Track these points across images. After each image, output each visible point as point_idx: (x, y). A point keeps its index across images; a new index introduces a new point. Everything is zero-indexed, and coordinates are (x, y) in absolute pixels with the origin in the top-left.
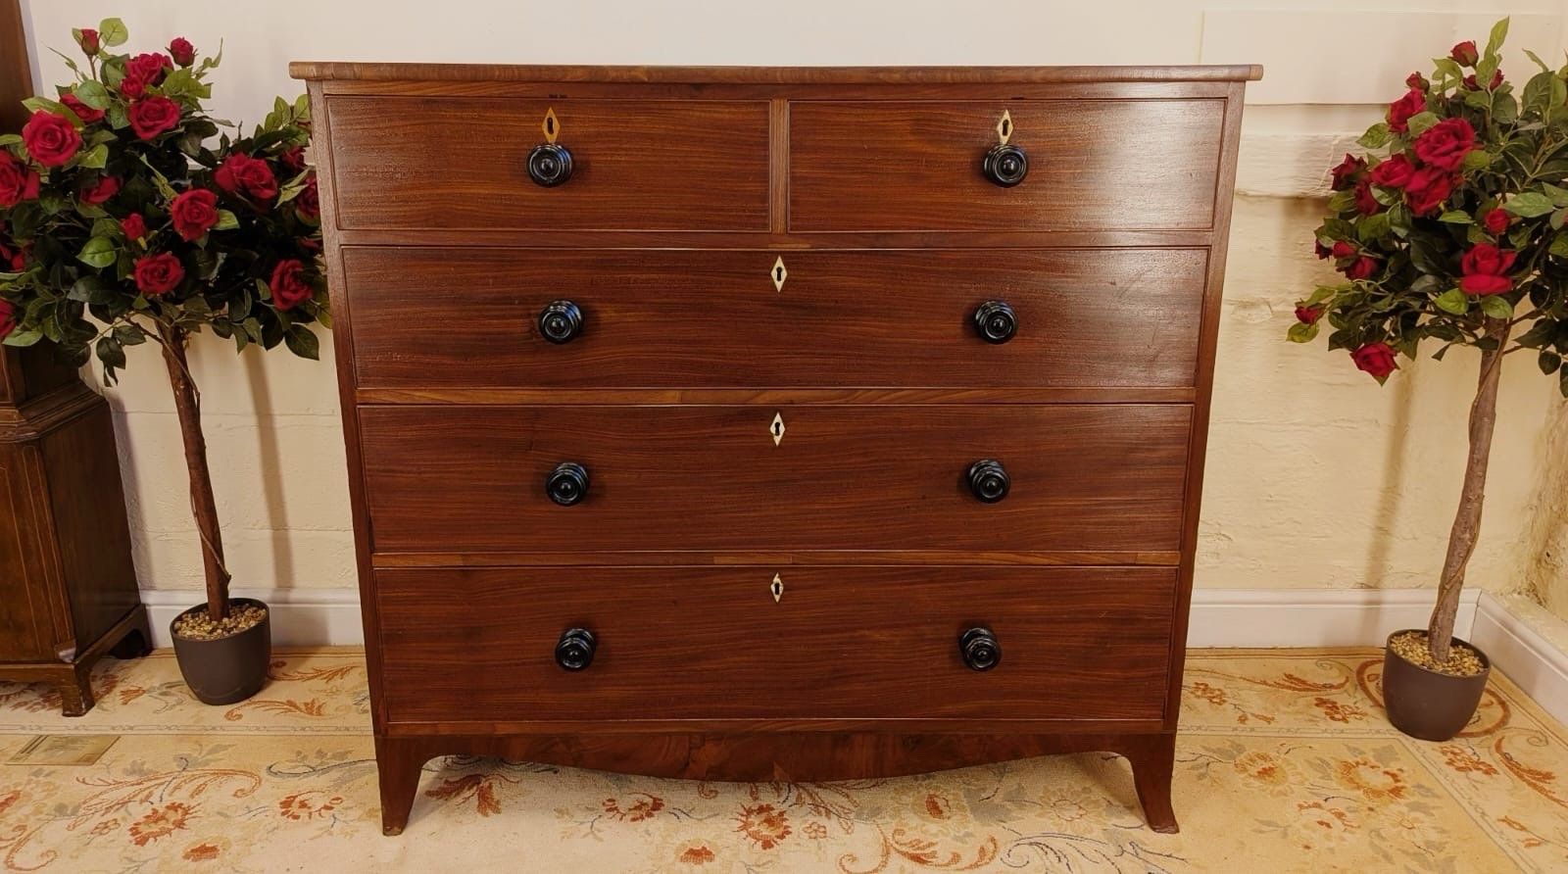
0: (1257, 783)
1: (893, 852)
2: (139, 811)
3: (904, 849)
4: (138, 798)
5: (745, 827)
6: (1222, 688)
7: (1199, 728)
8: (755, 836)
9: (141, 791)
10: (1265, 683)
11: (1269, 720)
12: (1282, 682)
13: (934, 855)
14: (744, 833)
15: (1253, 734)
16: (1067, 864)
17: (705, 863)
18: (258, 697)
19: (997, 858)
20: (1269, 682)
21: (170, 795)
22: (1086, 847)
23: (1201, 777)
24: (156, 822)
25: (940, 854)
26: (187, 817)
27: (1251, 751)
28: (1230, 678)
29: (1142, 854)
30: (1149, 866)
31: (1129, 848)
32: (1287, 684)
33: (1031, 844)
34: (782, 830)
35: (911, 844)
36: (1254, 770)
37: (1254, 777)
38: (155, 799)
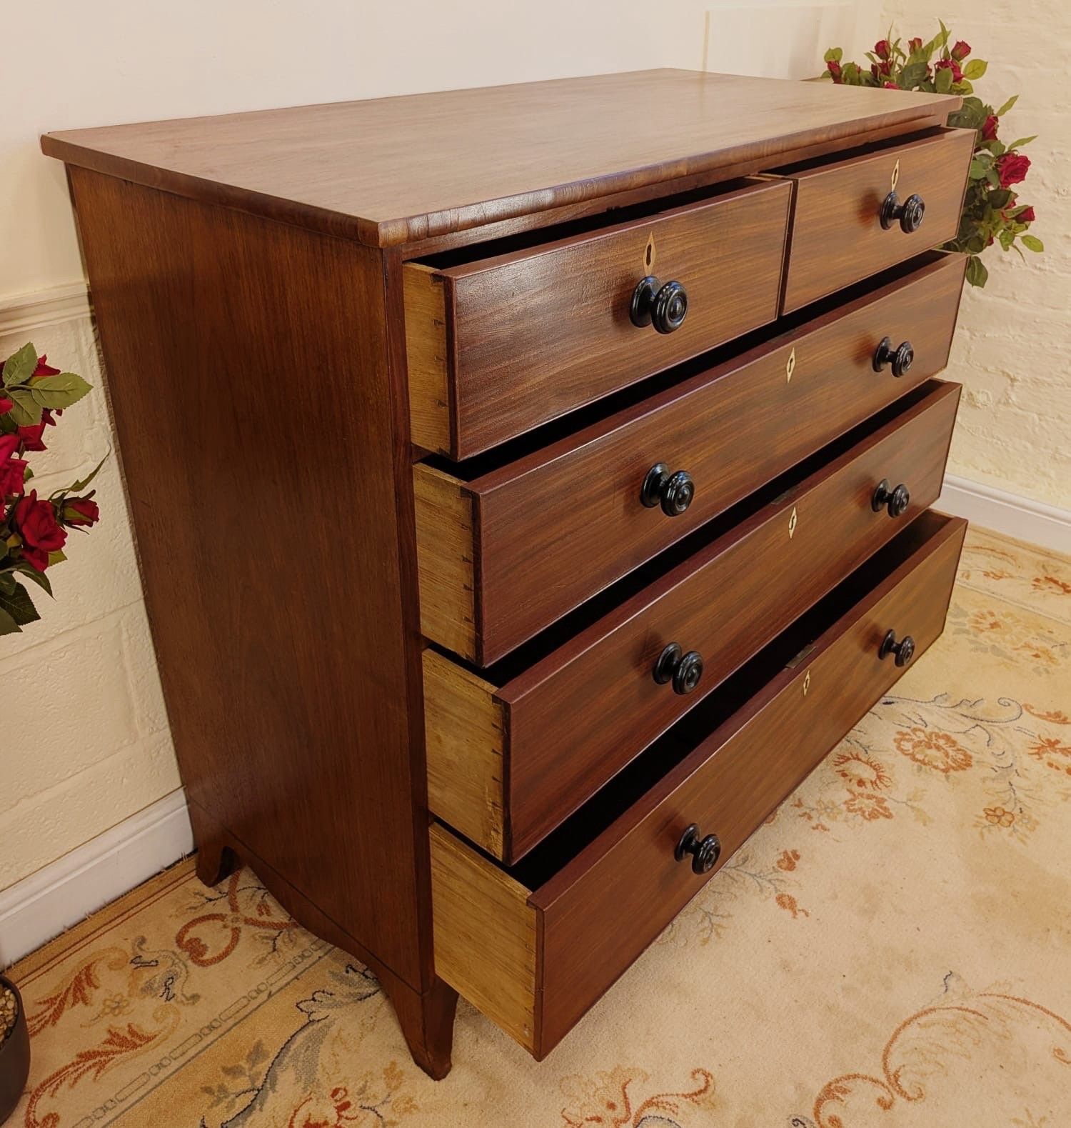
18: (33, 1082)
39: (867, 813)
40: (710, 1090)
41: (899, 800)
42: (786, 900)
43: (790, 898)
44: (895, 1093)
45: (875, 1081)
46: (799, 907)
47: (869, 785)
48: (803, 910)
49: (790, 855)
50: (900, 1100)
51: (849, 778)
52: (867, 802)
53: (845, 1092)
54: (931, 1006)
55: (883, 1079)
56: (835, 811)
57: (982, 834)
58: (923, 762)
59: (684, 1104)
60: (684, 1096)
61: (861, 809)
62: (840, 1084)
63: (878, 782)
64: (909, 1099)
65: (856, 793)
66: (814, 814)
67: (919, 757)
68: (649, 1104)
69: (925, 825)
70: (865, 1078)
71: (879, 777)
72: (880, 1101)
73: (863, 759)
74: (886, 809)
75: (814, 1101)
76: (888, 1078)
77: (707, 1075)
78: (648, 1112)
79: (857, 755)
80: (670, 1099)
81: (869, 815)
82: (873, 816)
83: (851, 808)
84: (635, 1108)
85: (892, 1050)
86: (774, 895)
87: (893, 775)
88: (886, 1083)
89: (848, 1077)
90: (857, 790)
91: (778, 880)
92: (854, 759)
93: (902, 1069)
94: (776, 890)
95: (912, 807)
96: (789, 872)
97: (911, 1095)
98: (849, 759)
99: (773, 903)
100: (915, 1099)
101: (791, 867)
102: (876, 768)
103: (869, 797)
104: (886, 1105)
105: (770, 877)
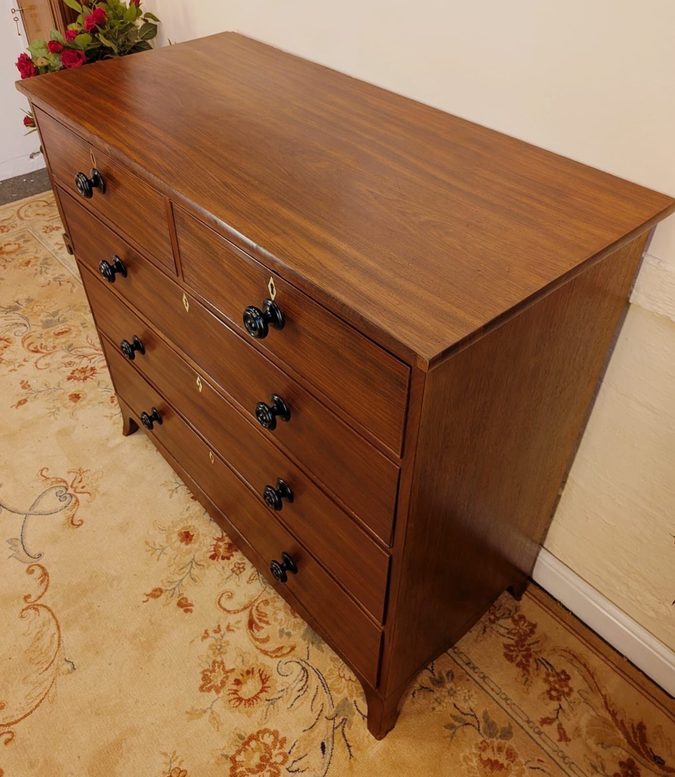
0: (475, 762)
1: (248, 610)
2: (85, 363)
3: (254, 613)
4: (90, 357)
5: (219, 540)
6: (575, 690)
7: (506, 699)
8: (216, 547)
9: (95, 354)
10: (614, 714)
11: (563, 737)
12: (627, 725)
13: (259, 628)
14: (215, 542)
15: (536, 736)
16: (299, 696)
17: (184, 543)
19: (279, 660)
20: (619, 718)
21: (99, 362)
22: (324, 697)
23: (450, 726)
24: (82, 372)
25: (262, 631)
26: (91, 377)
27: (510, 743)
28: (595, 688)
29: (340, 729)
30: (330, 739)
31: (338, 720)
32: (630, 731)
33: (303, 668)
34: (228, 555)
35: (260, 613)
36: (488, 755)
37: (481, 759)
38: (93, 361)
39: (209, 674)
40: (71, 526)
41: (215, 704)
42: (158, 593)
43: (158, 596)
44: (29, 604)
45: (40, 597)
46: (151, 600)
47: (235, 687)
48: (147, 601)
49: (190, 608)
50: (25, 605)
51: (245, 674)
52: (219, 679)
53: (42, 582)
54: (61, 645)
55: (39, 602)
56: (217, 652)
57: (165, 754)
58: (247, 743)
59: (71, 513)
60: (74, 514)
61: (214, 671)
62: (46, 581)
63: (236, 696)
64: (23, 610)
65: (229, 674)
66: (218, 636)
67: (253, 744)
68: (77, 501)
69: (187, 712)
70: (43, 594)
71: (240, 699)
72: (29, 596)
73: (261, 695)
74: (209, 690)
75: (45, 566)
76: (38, 605)
77: (78, 526)
78: (74, 499)
79: (266, 691)
80: (76, 508)
81: (207, 675)
82: (205, 678)
83: (217, 664)
84: (78, 495)
85: (49, 613)
86: (163, 588)
87: (240, 711)
88: (36, 603)
89: (47, 586)
90: (232, 677)
91: (173, 593)
92: (263, 687)
93: (38, 614)
94: (166, 590)
95: (205, 712)
96: (176, 603)
97: (25, 612)
98: (263, 683)
99: (160, 585)
100: (21, 613)
101: (180, 604)
102: (250, 701)
103: (223, 683)
104: (26, 598)
105: (177, 589)
